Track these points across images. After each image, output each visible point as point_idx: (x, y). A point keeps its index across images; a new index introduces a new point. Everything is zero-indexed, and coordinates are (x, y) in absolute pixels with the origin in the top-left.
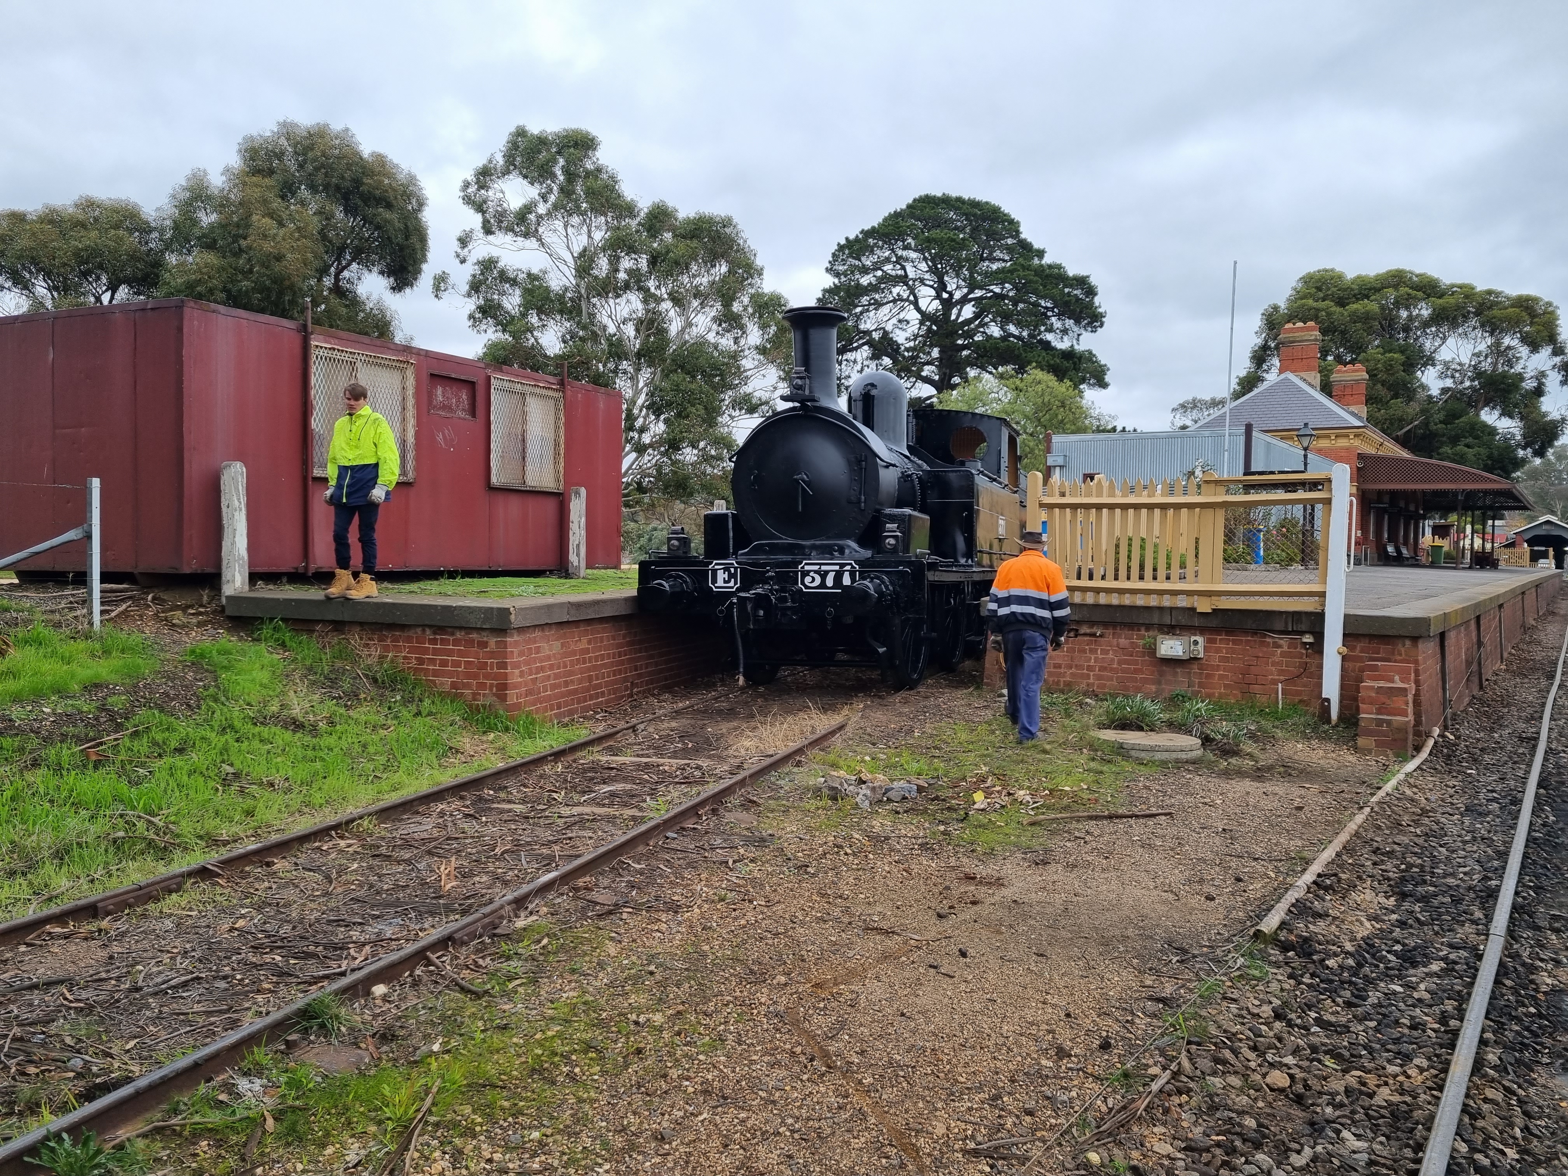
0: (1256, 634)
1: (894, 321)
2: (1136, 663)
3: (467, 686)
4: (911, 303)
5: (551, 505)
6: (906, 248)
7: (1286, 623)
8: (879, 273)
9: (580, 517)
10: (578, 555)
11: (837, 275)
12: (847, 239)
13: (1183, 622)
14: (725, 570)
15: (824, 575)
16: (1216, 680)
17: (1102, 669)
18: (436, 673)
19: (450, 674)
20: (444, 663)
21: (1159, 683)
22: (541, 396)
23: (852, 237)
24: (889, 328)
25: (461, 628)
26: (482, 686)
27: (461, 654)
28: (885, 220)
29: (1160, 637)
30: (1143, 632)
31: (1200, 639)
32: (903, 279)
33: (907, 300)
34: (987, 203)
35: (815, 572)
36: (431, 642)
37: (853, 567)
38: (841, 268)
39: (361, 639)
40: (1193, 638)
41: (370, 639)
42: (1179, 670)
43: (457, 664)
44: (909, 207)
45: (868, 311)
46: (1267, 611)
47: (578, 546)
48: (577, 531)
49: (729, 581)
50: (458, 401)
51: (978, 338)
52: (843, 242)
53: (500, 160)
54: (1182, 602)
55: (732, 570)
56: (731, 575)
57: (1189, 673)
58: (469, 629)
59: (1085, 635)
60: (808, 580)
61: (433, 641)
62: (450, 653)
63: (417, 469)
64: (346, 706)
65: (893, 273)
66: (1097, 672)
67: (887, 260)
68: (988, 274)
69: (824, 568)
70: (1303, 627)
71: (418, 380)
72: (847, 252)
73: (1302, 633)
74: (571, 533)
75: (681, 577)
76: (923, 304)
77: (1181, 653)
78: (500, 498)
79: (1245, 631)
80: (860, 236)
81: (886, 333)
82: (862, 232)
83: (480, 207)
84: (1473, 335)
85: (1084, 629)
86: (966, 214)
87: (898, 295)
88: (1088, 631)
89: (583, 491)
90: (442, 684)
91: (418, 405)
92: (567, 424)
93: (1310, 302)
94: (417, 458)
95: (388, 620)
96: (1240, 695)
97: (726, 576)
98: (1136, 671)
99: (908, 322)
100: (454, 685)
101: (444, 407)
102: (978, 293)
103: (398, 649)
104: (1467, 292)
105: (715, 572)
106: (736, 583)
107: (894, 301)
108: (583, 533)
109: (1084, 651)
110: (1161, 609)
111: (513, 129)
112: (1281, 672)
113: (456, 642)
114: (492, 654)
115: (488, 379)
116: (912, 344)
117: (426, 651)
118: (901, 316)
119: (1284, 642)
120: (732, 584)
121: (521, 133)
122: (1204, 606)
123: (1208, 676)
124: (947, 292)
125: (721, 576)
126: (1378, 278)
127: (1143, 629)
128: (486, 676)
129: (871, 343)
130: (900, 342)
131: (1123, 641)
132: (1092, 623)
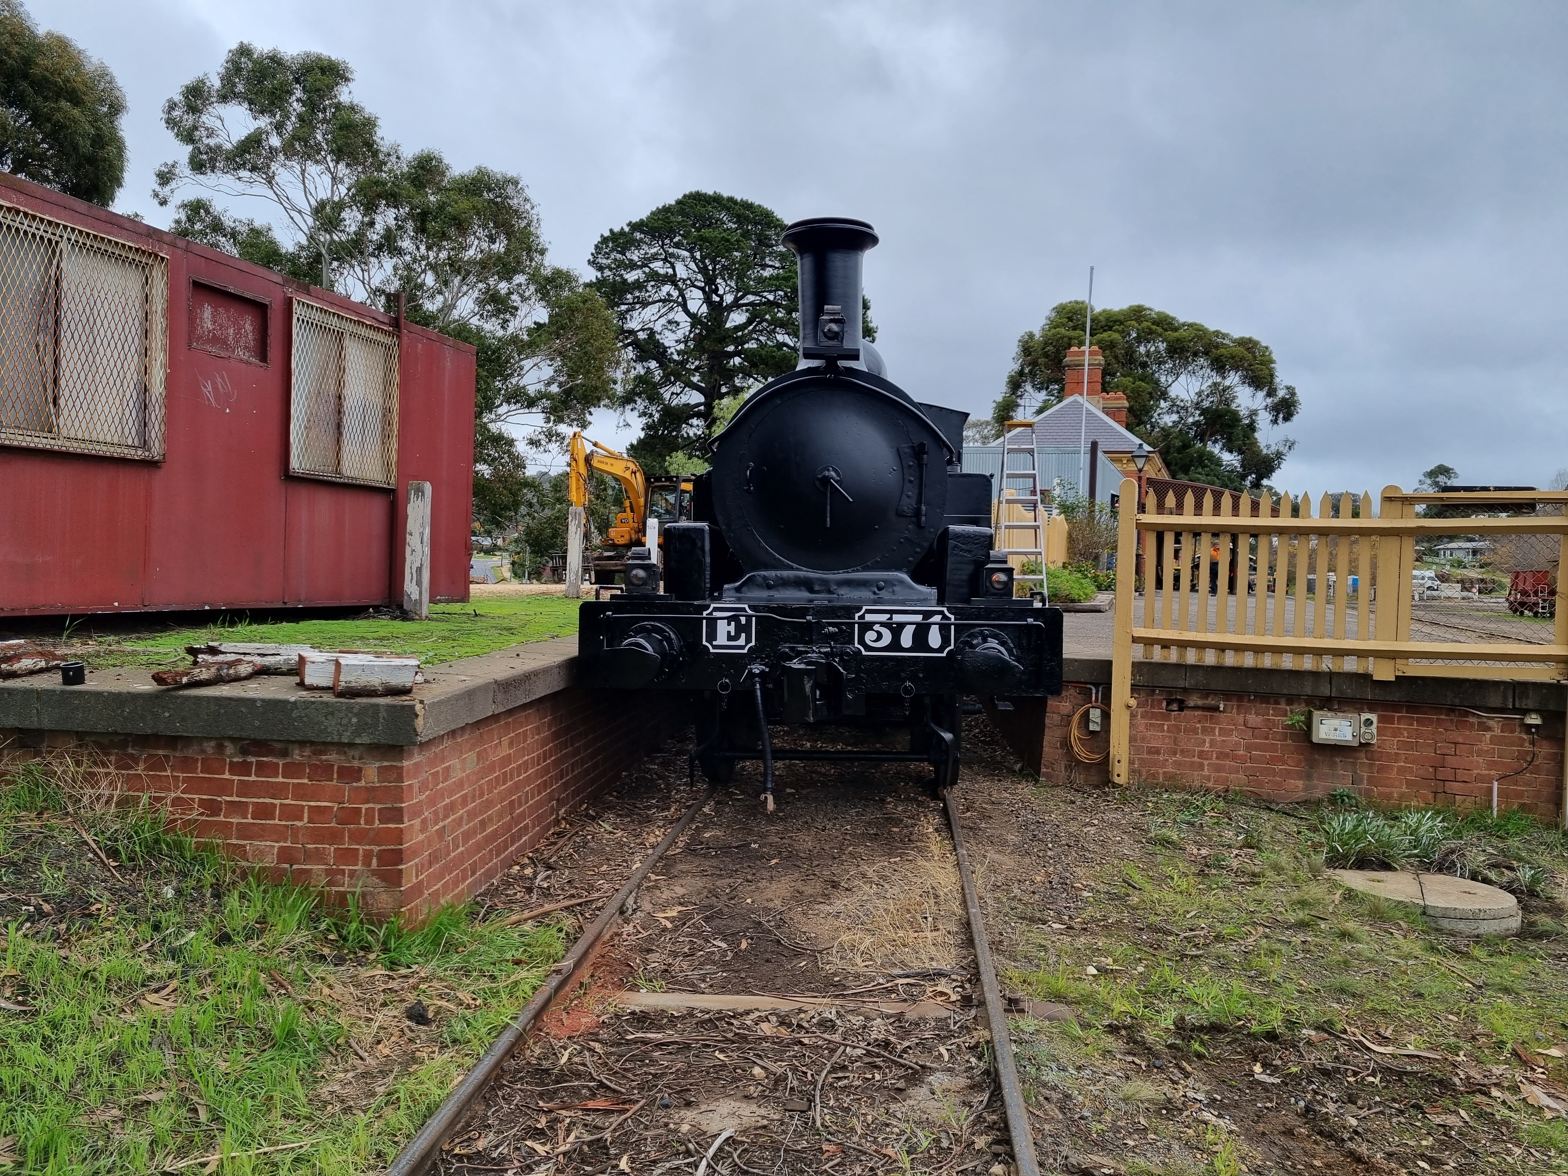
0: (1453, 711)
1: (663, 321)
2: (1273, 748)
3: (318, 856)
4: (679, 304)
5: (377, 507)
6: (678, 245)
7: (1505, 698)
8: (647, 270)
9: (423, 525)
10: (419, 583)
11: (601, 269)
12: (611, 231)
13: (1349, 693)
14: (729, 619)
15: (897, 630)
16: (1394, 774)
17: (1221, 756)
18: (245, 832)
19: (279, 834)
20: (264, 812)
21: (1309, 777)
22: (367, 340)
23: (617, 229)
24: (658, 327)
25: (302, 744)
26: (348, 856)
27: (300, 792)
28: (653, 213)
29: (1317, 715)
30: (1283, 706)
31: (1374, 717)
32: (672, 279)
33: (675, 301)
34: (759, 206)
35: (882, 624)
36: (236, 768)
37: (945, 617)
38: (604, 261)
39: (78, 764)
40: (1365, 716)
41: (95, 763)
42: (1338, 760)
43: (294, 813)
44: (679, 202)
45: (634, 309)
46: (1475, 681)
47: (419, 570)
48: (418, 548)
49: (736, 637)
50: (238, 332)
51: (752, 345)
52: (607, 234)
53: (216, 83)
54: (1350, 665)
55: (743, 620)
56: (740, 629)
57: (1354, 764)
58: (320, 746)
59: (1196, 708)
60: (870, 636)
61: (243, 768)
62: (278, 791)
63: (168, 439)
64: (56, 936)
65: (662, 271)
66: (1214, 761)
67: (654, 257)
68: (760, 280)
69: (897, 618)
70: (1530, 704)
71: (172, 287)
72: (610, 245)
73: (1525, 712)
74: (408, 550)
75: (660, 631)
76: (693, 306)
77: (1350, 738)
78: (303, 494)
79: (1437, 708)
80: (627, 229)
81: (652, 333)
82: (629, 224)
83: (188, 136)
84: (1201, 373)
85: (1194, 700)
86: (738, 216)
87: (669, 294)
88: (1200, 703)
89: (428, 487)
90: (261, 854)
91: (171, 330)
92: (404, 386)
93: (1062, 330)
94: (169, 421)
95: (145, 727)
96: (1431, 796)
97: (732, 628)
98: (1273, 760)
99: (678, 324)
100: (285, 855)
101: (215, 340)
102: (751, 298)
103: (163, 784)
104: (1199, 332)
105: (712, 623)
106: (748, 641)
107: (663, 301)
108: (427, 550)
109: (1195, 731)
110: (1315, 675)
111: (234, 46)
112: (1491, 765)
113: (292, 770)
114: (371, 794)
115: (289, 302)
116: (682, 346)
117: (224, 787)
118: (671, 316)
119: (1495, 723)
120: (742, 641)
121: (244, 51)
122: (1384, 672)
123: (1381, 769)
124: (718, 295)
125: (723, 629)
126: (1121, 312)
127: (1283, 701)
128: (356, 838)
129: (636, 344)
130: (667, 345)
131: (1254, 719)
132: (1206, 693)
